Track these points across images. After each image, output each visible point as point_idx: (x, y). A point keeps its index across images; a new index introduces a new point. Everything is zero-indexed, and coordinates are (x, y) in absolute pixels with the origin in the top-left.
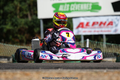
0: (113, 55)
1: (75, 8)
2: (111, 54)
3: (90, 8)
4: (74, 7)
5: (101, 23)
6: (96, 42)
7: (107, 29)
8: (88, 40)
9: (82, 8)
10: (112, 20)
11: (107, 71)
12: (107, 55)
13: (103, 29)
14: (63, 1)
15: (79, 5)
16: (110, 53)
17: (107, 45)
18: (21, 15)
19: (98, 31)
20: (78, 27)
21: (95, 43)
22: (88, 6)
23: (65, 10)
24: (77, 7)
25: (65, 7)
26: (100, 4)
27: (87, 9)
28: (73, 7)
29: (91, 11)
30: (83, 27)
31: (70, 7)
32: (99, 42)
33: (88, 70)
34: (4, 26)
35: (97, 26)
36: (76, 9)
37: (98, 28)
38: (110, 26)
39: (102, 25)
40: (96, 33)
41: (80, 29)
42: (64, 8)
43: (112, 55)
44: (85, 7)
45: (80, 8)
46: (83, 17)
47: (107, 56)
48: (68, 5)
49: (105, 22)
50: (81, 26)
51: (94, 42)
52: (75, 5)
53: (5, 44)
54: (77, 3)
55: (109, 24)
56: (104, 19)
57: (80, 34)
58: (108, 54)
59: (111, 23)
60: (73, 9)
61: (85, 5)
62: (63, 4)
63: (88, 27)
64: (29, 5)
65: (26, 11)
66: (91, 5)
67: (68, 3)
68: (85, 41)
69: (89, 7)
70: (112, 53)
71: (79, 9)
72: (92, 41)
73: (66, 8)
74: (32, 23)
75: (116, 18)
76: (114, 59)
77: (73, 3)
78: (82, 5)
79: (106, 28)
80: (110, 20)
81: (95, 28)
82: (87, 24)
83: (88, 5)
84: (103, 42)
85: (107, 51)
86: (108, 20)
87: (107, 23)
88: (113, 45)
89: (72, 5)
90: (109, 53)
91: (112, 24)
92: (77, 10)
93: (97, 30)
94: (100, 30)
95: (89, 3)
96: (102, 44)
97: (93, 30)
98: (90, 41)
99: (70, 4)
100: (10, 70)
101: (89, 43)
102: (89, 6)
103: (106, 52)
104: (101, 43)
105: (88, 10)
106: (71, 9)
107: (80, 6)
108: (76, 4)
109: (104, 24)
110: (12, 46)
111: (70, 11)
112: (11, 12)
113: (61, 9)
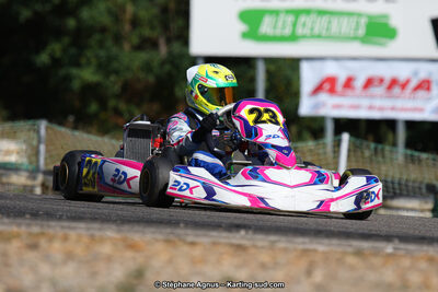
0: (424, 191)
1: (312, 29)
2: (417, 185)
3: (362, 32)
4: (309, 25)
5: (394, 82)
6: (373, 145)
7: (410, 104)
8: (346, 137)
9: (334, 28)
10: (430, 74)
11: (395, 249)
12: (404, 187)
13: (399, 103)
14: (275, 4)
15: (325, 19)
16: (414, 182)
17: (406, 156)
18: (135, 40)
19: (381, 109)
20: (318, 89)
21: (368, 147)
22: (354, 24)
23: (278, 32)
24: (320, 24)
25: (280, 24)
26: (394, 22)
27: (352, 35)
28: (304, 24)
29: (365, 40)
30: (332, 91)
31: (294, 25)
32: (380, 146)
33: (335, 241)
34: (74, 71)
35: (378, 90)
36: (316, 31)
37: (381, 97)
38: (421, 93)
39: (397, 90)
40: (376, 115)
41: (323, 97)
42: (275, 27)
43: (420, 188)
44: (346, 26)
45: (327, 29)
46: (336, 59)
47: (405, 193)
48: (290, 19)
49: (408, 82)
50: (327, 86)
51: (365, 143)
52: (313, 16)
53: (77, 133)
54: (321, 13)
55: (419, 87)
56: (402, 71)
57: (322, 112)
58: (407, 186)
59: (425, 85)
60: (307, 31)
61: (345, 20)
62: (275, 13)
63: (349, 92)
64: (165, 10)
65: (152, 28)
66: (363, 21)
67: (288, 12)
68: (337, 138)
69: (357, 29)
70: (421, 183)
71: (324, 32)
72: (358, 142)
73: (284, 27)
74: (167, 67)
76: (426, 203)
77: (307, 12)
78: (335, 21)
79: (410, 98)
80: (423, 75)
81: (372, 97)
82: (349, 83)
83: (355, 20)
84: (394, 144)
85: (405, 177)
86: (416, 73)
87: (413, 83)
88: (424, 156)
89: (302, 19)
90: (410, 184)
91: (428, 89)
92: (319, 36)
93: (378, 103)
94: (388, 103)
95: (359, 15)
96: (391, 152)
97: (365, 102)
98: (353, 139)
99: (297, 13)
100: (82, 225)
101: (349, 145)
102: (357, 22)
103: (400, 179)
104: (387, 148)
105: (355, 38)
106: (300, 31)
107: (330, 22)
108: (315, 16)
109: (404, 86)
110: (99, 139)
111: (293, 38)
112: (103, 30)
113: (266, 27)
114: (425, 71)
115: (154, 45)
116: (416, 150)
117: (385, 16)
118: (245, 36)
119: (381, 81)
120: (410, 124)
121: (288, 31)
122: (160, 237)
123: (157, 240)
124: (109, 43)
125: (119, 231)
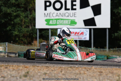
3: (69, 23)
5: (76, 33)
14: (52, 18)
17: (79, 47)
18: (25, 26)
23: (53, 23)
24: (61, 22)
25: (53, 22)
26: (76, 21)
28: (58, 22)
29: (70, 25)
31: (56, 22)
39: (77, 34)
44: (66, 22)
45: (63, 23)
48: (55, 21)
56: (78, 31)
59: (82, 33)
62: (52, 20)
64: (30, 20)
65: (29, 23)
66: (70, 21)
67: (55, 19)
74: (31, 31)
75: (86, 30)
80: (82, 31)
83: (68, 21)
86: (81, 31)
87: (80, 33)
88: (83, 47)
91: (83, 34)
92: (61, 24)
94: (75, 37)
105: (68, 24)
107: (63, 21)
109: (78, 33)
113: (51, 23)
114: (82, 30)
115: (29, 27)
116: (81, 46)
117: (75, 20)
118: (46, 24)
119: (74, 33)
120: (80, 41)
121: (55, 23)
122: (31, 65)
123: (31, 66)
124: (20, 27)
125: (23, 64)
